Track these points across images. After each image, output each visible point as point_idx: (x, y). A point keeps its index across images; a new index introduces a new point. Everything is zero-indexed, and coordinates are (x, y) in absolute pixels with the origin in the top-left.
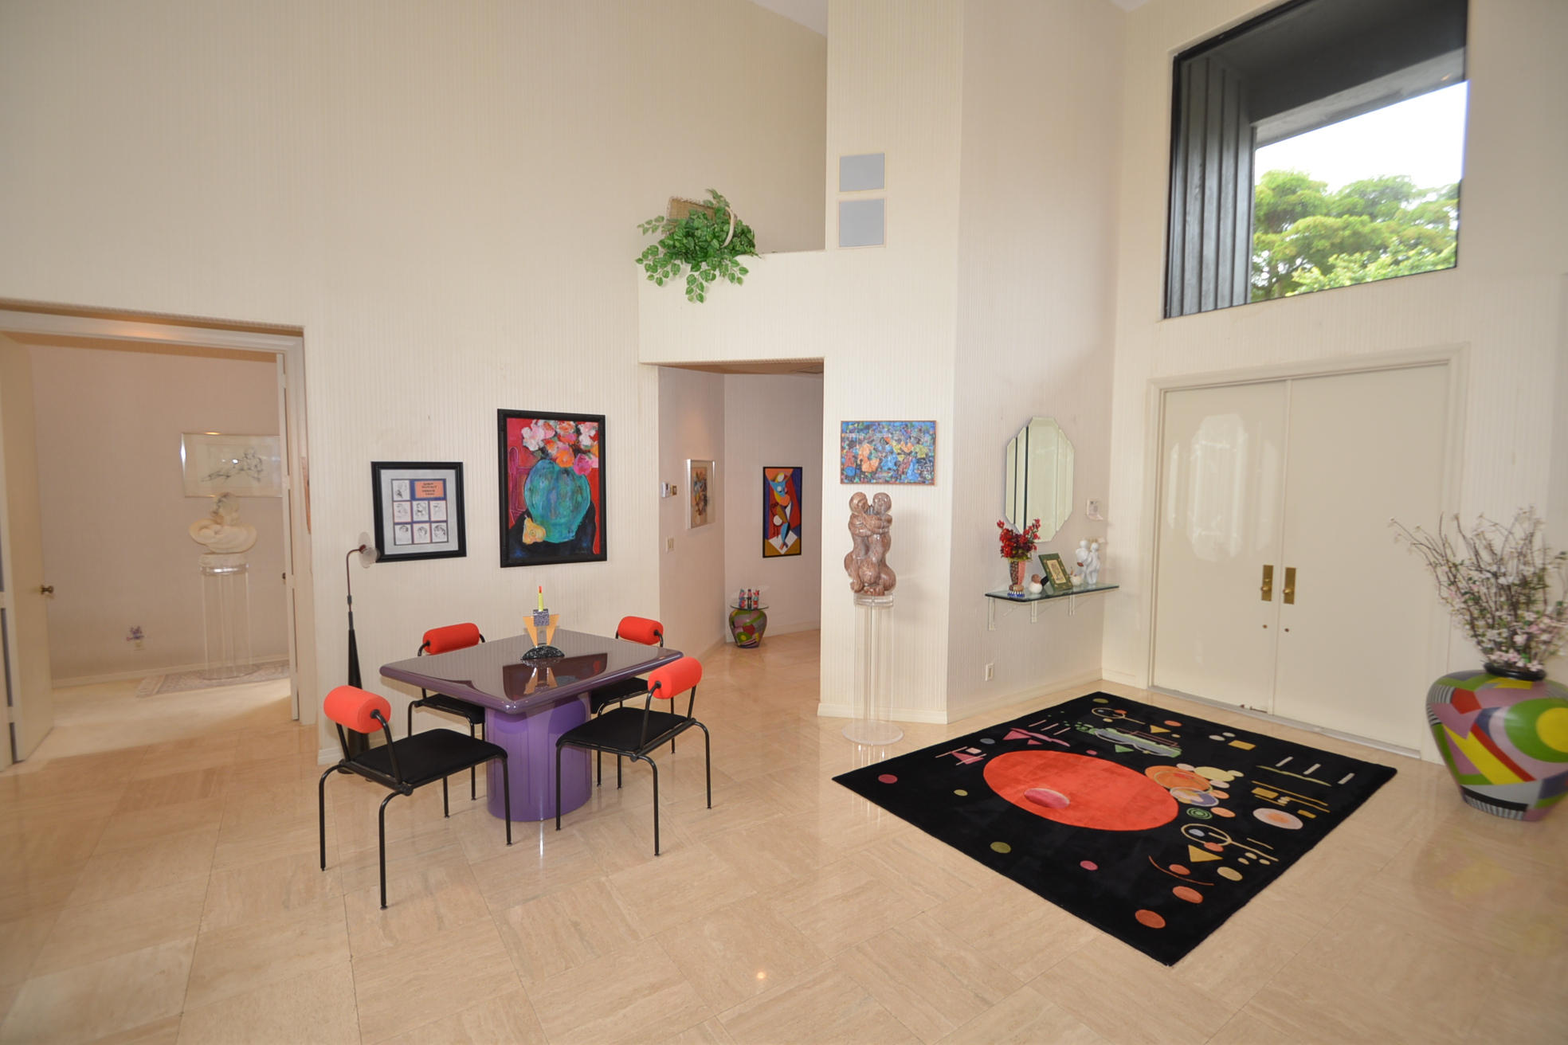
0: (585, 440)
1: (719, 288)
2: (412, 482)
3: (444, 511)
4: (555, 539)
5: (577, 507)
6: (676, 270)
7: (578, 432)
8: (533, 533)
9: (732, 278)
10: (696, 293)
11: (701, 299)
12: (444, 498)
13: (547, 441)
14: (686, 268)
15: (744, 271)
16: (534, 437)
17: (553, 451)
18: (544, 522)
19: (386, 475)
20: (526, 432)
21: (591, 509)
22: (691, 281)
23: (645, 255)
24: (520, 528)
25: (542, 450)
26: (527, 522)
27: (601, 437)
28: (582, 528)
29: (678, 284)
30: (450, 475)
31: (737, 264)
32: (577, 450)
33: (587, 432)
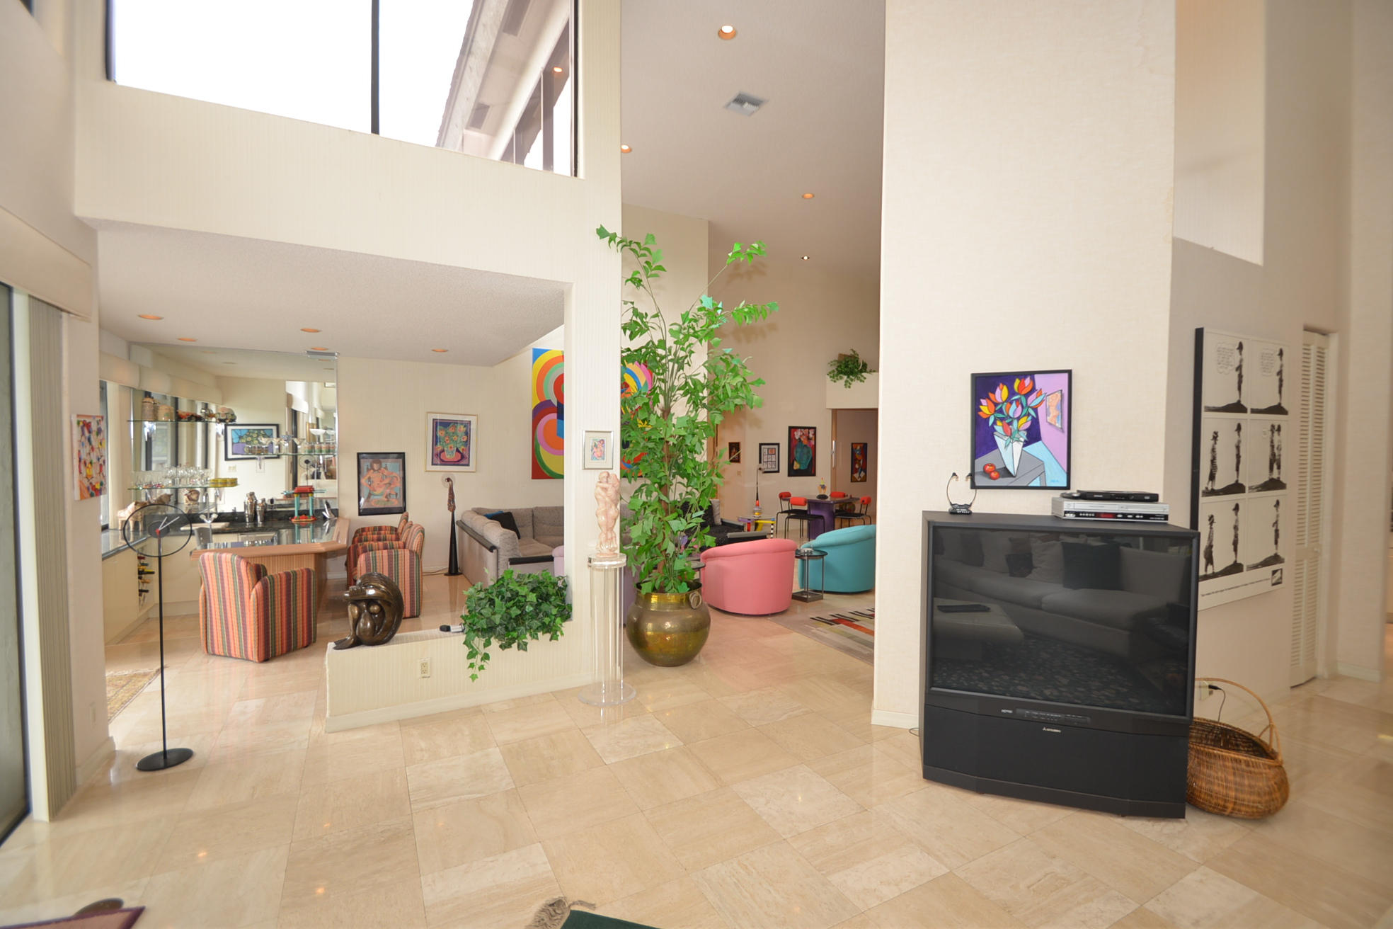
0: (811, 436)
1: (856, 384)
2: (768, 449)
3: (774, 458)
4: (802, 468)
5: (808, 458)
6: (841, 378)
7: (809, 433)
8: (796, 466)
9: (861, 381)
10: (847, 385)
11: (849, 387)
12: (775, 454)
13: (801, 436)
14: (845, 377)
15: (865, 378)
16: (797, 434)
17: (802, 439)
18: (800, 463)
19: (763, 447)
20: (795, 433)
21: (812, 459)
22: (846, 381)
23: (830, 373)
24: (793, 464)
25: (800, 439)
26: (795, 463)
27: (815, 434)
28: (809, 465)
29: (842, 382)
30: (776, 447)
31: (862, 376)
32: (809, 439)
33: (811, 432)
